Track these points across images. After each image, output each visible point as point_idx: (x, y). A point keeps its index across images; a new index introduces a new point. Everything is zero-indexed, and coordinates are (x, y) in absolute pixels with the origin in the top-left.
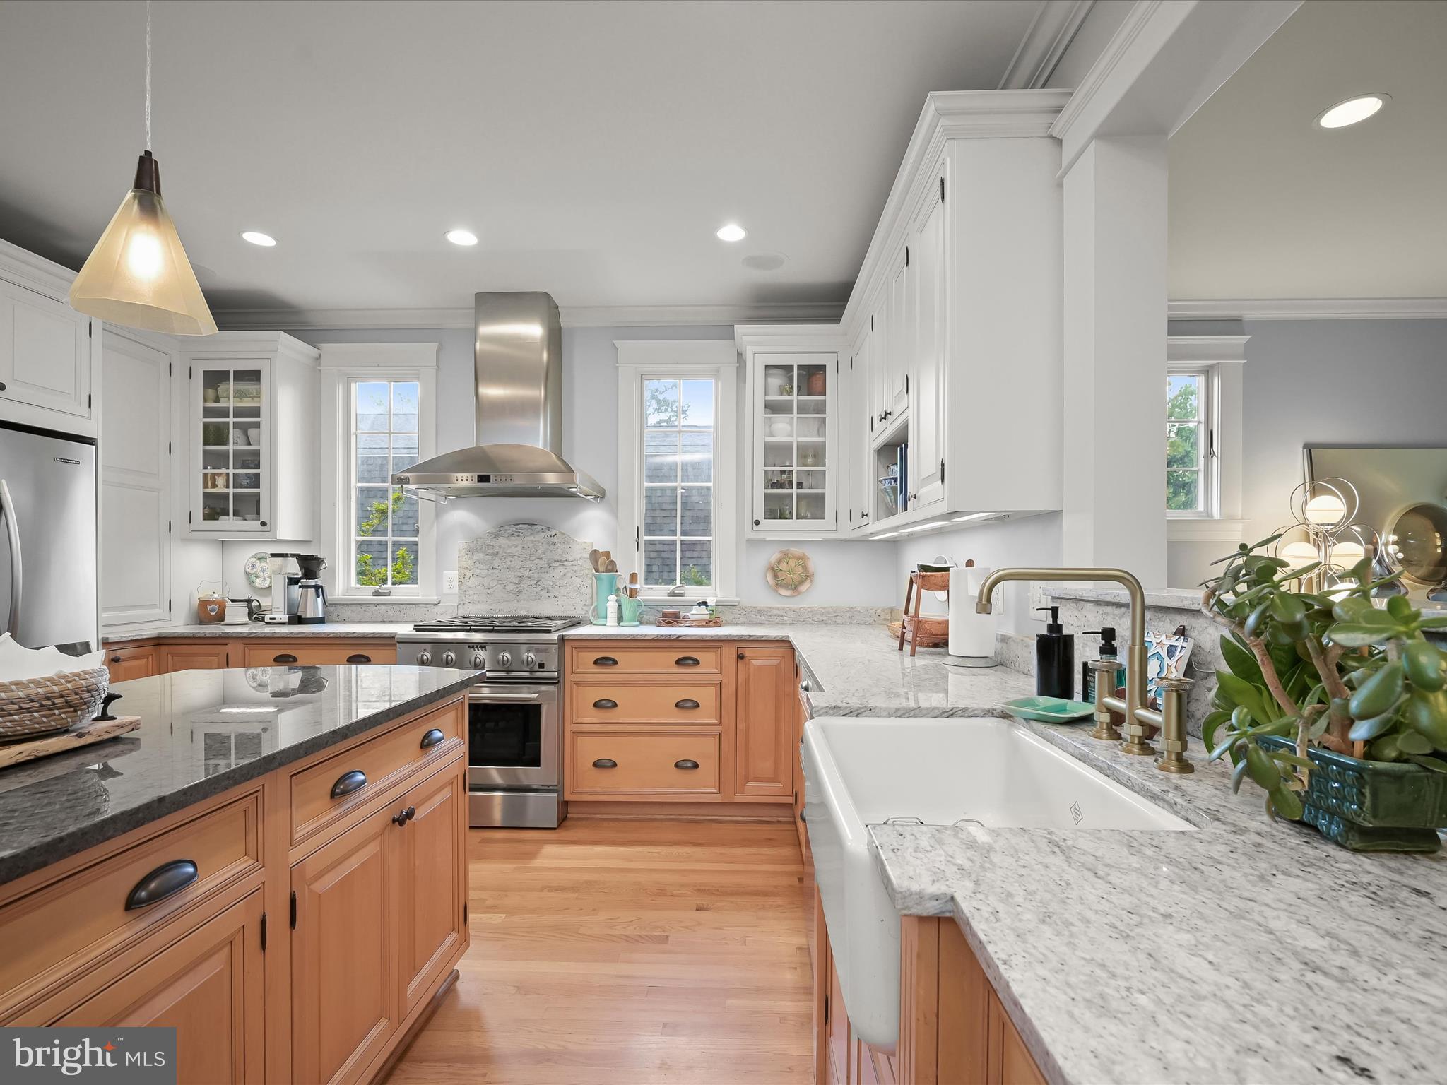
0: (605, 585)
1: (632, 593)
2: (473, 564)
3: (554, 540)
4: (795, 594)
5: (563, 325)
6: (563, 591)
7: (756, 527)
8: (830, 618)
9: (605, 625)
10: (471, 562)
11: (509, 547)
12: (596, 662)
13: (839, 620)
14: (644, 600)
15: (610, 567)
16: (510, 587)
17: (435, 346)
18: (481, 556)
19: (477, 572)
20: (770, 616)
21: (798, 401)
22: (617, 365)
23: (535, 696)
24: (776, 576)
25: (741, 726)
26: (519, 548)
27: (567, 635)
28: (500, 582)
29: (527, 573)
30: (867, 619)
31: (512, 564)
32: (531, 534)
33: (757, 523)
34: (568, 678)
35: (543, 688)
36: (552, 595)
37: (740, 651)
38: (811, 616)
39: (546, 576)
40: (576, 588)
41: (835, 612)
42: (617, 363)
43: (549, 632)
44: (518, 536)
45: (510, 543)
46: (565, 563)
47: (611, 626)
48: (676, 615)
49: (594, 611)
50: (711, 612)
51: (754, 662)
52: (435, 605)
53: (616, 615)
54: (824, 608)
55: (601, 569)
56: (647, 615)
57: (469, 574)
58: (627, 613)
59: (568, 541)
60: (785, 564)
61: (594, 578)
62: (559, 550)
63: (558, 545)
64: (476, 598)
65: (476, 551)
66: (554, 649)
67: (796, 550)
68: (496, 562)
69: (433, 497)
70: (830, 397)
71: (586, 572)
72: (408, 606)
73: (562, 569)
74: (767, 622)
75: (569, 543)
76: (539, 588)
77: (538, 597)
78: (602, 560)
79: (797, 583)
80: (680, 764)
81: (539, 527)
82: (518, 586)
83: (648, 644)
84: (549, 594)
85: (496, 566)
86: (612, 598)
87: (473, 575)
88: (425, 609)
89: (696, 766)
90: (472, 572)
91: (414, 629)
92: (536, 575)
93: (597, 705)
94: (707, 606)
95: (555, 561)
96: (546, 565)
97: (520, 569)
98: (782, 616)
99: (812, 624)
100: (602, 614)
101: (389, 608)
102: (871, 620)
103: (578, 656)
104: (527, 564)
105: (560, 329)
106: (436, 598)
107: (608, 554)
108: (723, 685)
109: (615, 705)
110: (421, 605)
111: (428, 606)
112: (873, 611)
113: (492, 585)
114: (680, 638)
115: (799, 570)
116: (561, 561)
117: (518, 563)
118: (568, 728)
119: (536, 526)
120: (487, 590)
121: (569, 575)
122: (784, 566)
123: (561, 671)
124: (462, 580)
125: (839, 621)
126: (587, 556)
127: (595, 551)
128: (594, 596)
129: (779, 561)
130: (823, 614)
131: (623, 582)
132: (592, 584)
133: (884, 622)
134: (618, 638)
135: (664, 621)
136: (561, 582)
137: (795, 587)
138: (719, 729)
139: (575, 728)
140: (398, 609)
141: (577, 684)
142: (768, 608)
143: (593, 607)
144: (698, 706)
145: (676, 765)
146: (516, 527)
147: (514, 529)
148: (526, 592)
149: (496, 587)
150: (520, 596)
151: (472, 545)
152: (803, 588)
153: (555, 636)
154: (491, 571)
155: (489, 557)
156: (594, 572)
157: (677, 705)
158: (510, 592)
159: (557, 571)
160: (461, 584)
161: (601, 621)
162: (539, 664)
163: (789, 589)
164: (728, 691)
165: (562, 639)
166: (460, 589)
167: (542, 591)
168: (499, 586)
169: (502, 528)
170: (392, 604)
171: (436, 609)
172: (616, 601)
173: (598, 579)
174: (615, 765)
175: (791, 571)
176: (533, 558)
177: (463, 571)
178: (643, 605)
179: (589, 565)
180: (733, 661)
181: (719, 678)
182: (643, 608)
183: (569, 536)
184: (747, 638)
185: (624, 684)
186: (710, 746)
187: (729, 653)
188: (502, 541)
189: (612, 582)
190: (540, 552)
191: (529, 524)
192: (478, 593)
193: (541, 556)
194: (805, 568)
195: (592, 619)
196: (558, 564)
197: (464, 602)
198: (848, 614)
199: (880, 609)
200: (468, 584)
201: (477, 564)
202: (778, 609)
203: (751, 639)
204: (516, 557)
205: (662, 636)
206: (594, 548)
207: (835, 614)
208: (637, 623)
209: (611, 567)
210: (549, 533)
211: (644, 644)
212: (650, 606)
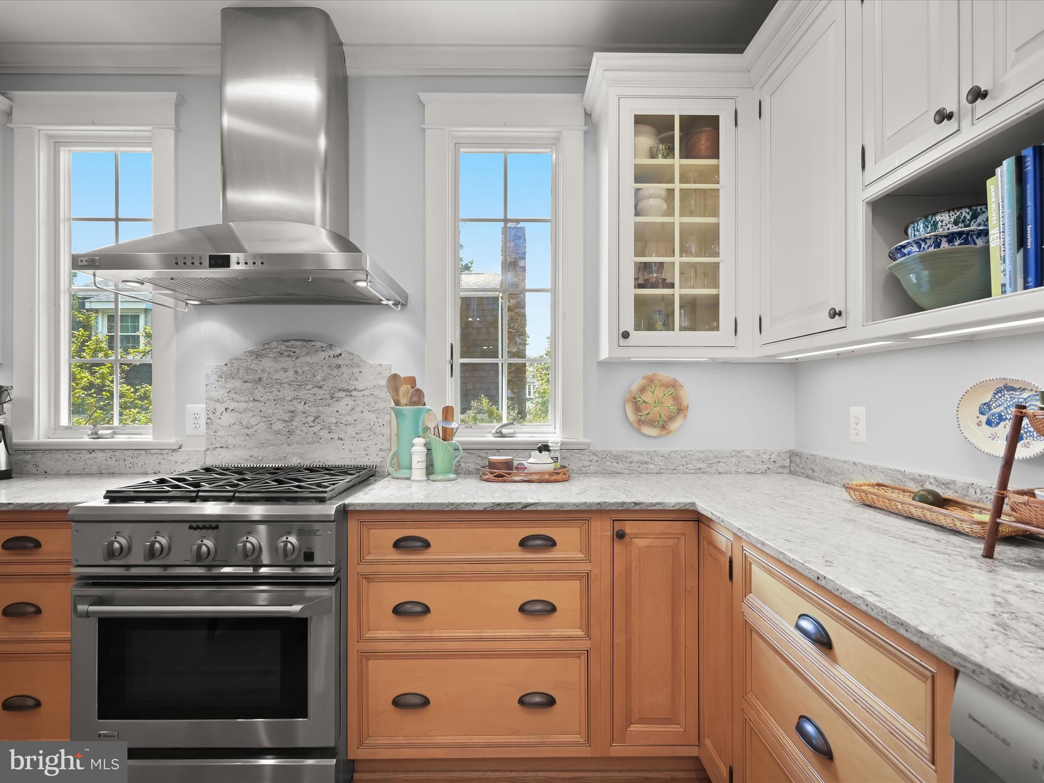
0: (408, 422)
1: (447, 435)
2: (226, 395)
3: (339, 361)
4: (663, 433)
5: (350, 72)
6: (351, 431)
7: (623, 342)
8: (710, 465)
9: (409, 479)
10: (223, 392)
11: (277, 371)
12: (397, 545)
13: (722, 467)
14: (462, 443)
15: (415, 399)
16: (278, 426)
17: (173, 95)
18: (238, 383)
19: (232, 405)
20: (631, 463)
21: (681, 166)
22: (423, 126)
23: (296, 608)
24: (637, 409)
25: (620, 640)
26: (291, 373)
27: (353, 505)
28: (264, 419)
29: (300, 407)
30: (760, 466)
31: (280, 395)
32: (307, 354)
33: (626, 335)
34: (354, 569)
35: (311, 592)
36: (336, 436)
37: (618, 526)
38: (684, 462)
39: (328, 410)
40: (368, 427)
41: (716, 457)
42: (424, 124)
43: (322, 500)
44: (288, 356)
45: (278, 366)
46: (354, 393)
47: (417, 481)
48: (508, 465)
49: (393, 458)
50: (555, 459)
51: (638, 542)
52: (174, 450)
53: (423, 465)
54: (702, 452)
55: (403, 401)
56: (465, 463)
57: (220, 408)
58: (439, 461)
59: (356, 363)
60: (650, 394)
61: (393, 413)
62: (345, 375)
63: (344, 369)
64: (231, 441)
65: (231, 376)
66: (330, 531)
67: (665, 374)
68: (259, 392)
69: (170, 302)
70: (725, 160)
71: (381, 405)
72: (136, 452)
73: (348, 400)
74: (627, 472)
75: (358, 366)
76: (319, 427)
77: (317, 439)
78: (404, 388)
79: (666, 419)
80: (527, 699)
81: (319, 344)
82: (288, 424)
83: (479, 516)
84: (331, 435)
85: (258, 397)
86: (419, 441)
87: (226, 409)
88: (160, 457)
89: (550, 702)
90: (225, 405)
91: (105, 497)
92: (314, 409)
93: (398, 611)
94: (549, 450)
95: (340, 390)
96: (328, 396)
97: (291, 400)
98: (646, 463)
99: (686, 473)
100: (405, 462)
101: (109, 455)
102: (764, 467)
103: (368, 533)
104: (302, 393)
105: (346, 78)
106: (173, 441)
107: (412, 381)
108: (593, 577)
109: (426, 610)
110: (153, 451)
111: (163, 452)
112: (766, 457)
113: (253, 423)
114: (528, 509)
115: (670, 404)
116: (347, 390)
117: (288, 393)
118: (354, 647)
119: (314, 343)
120: (246, 430)
121: (358, 409)
122: (648, 397)
123: (341, 563)
124: (211, 416)
125: (721, 470)
126: (383, 382)
127: (395, 377)
128: (394, 438)
129: (643, 390)
130: (700, 460)
131: (435, 419)
132: (390, 421)
133: (781, 470)
134: (432, 508)
135: (492, 473)
136: (349, 418)
137: (663, 425)
138: (586, 644)
139: (364, 646)
140: (123, 457)
141: (368, 578)
142: (627, 452)
143: (392, 452)
144: (553, 609)
145: (521, 701)
146: (286, 344)
147: (284, 347)
148: (300, 433)
149: (259, 426)
150: (292, 438)
151: (225, 369)
152: (673, 426)
153: (330, 509)
154: (251, 404)
155: (249, 385)
156: (393, 404)
157: (522, 609)
158: (278, 433)
159: (343, 403)
160: (209, 422)
161: (404, 473)
162: (305, 553)
163: (655, 427)
164: (601, 585)
165: (344, 512)
166: (208, 428)
167: (322, 432)
168: (263, 424)
169: (266, 346)
170: (114, 450)
171: (175, 457)
172: (425, 445)
173: (398, 415)
174: (426, 702)
175: (658, 402)
176: (310, 387)
177: (212, 405)
178: (461, 449)
179: (386, 395)
180: (608, 542)
181: (586, 567)
182: (461, 453)
183: (358, 356)
184: (631, 507)
185: (440, 577)
186: (573, 670)
187: (602, 530)
188: (267, 363)
189: (417, 417)
190: (319, 378)
191: (304, 341)
192: (233, 433)
193: (319, 384)
194: (676, 399)
195: (391, 470)
196: (344, 394)
197: (213, 446)
198: (733, 460)
199: (776, 453)
200: (220, 422)
201: (232, 395)
202: (641, 454)
203: (638, 508)
204: (286, 385)
205: (499, 504)
206: (392, 373)
207: (717, 460)
208: (453, 476)
209: (418, 398)
210: (332, 353)
211: (472, 516)
212: (470, 449)
